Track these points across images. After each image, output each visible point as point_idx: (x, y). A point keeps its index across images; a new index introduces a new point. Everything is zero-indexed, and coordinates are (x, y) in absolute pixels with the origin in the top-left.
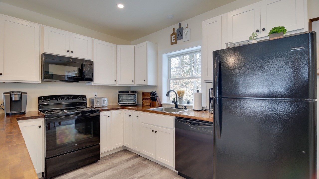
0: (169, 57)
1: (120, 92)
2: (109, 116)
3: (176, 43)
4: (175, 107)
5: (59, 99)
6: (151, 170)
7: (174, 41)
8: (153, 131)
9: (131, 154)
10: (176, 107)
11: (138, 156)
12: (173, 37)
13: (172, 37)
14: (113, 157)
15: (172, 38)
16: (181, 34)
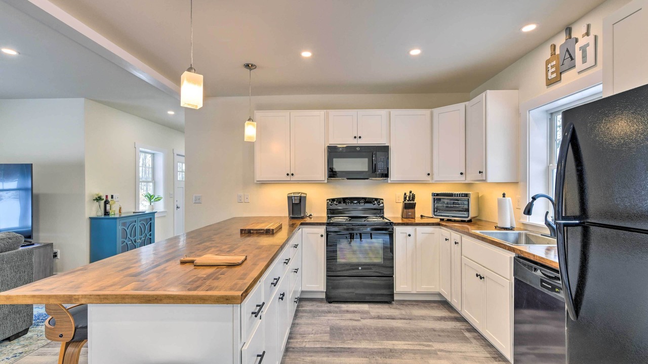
0: (552, 114)
1: (435, 195)
2: (409, 235)
3: (558, 80)
4: (551, 235)
5: (348, 203)
6: (472, 349)
7: (554, 75)
8: (477, 275)
9: (451, 312)
10: (553, 235)
11: (462, 319)
12: (552, 67)
13: (549, 66)
14: (417, 305)
15: (550, 68)
16: (570, 55)
